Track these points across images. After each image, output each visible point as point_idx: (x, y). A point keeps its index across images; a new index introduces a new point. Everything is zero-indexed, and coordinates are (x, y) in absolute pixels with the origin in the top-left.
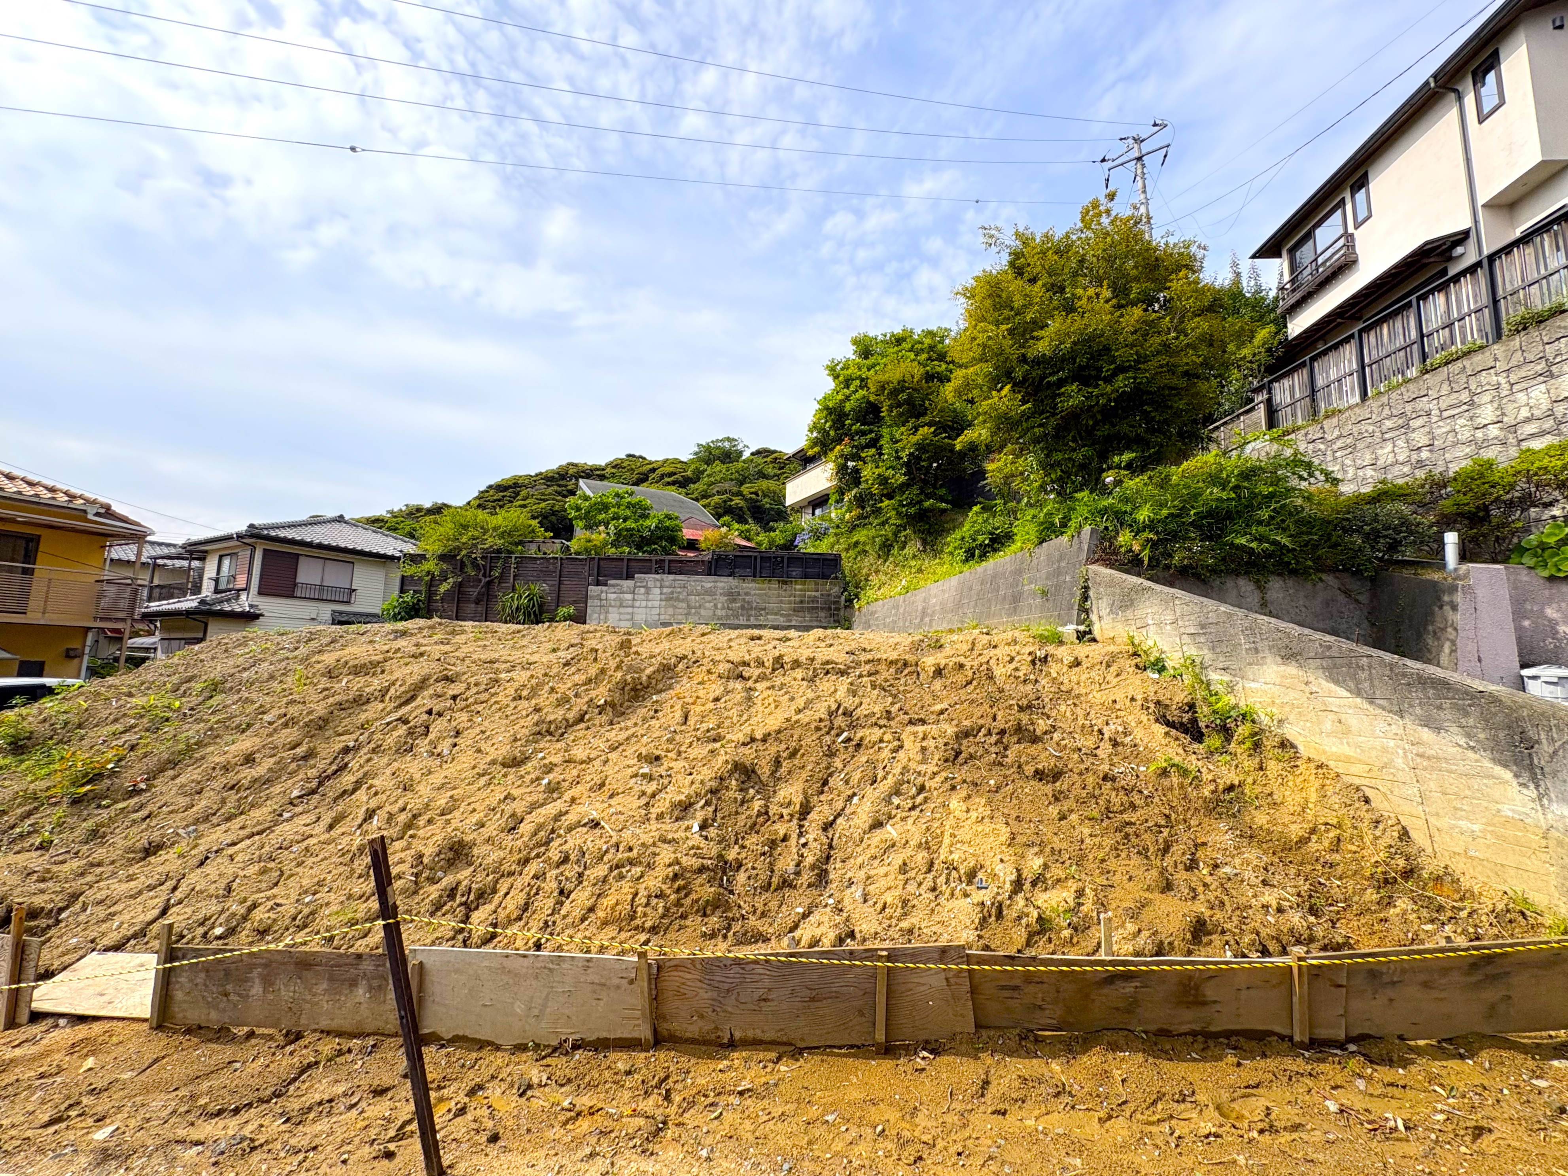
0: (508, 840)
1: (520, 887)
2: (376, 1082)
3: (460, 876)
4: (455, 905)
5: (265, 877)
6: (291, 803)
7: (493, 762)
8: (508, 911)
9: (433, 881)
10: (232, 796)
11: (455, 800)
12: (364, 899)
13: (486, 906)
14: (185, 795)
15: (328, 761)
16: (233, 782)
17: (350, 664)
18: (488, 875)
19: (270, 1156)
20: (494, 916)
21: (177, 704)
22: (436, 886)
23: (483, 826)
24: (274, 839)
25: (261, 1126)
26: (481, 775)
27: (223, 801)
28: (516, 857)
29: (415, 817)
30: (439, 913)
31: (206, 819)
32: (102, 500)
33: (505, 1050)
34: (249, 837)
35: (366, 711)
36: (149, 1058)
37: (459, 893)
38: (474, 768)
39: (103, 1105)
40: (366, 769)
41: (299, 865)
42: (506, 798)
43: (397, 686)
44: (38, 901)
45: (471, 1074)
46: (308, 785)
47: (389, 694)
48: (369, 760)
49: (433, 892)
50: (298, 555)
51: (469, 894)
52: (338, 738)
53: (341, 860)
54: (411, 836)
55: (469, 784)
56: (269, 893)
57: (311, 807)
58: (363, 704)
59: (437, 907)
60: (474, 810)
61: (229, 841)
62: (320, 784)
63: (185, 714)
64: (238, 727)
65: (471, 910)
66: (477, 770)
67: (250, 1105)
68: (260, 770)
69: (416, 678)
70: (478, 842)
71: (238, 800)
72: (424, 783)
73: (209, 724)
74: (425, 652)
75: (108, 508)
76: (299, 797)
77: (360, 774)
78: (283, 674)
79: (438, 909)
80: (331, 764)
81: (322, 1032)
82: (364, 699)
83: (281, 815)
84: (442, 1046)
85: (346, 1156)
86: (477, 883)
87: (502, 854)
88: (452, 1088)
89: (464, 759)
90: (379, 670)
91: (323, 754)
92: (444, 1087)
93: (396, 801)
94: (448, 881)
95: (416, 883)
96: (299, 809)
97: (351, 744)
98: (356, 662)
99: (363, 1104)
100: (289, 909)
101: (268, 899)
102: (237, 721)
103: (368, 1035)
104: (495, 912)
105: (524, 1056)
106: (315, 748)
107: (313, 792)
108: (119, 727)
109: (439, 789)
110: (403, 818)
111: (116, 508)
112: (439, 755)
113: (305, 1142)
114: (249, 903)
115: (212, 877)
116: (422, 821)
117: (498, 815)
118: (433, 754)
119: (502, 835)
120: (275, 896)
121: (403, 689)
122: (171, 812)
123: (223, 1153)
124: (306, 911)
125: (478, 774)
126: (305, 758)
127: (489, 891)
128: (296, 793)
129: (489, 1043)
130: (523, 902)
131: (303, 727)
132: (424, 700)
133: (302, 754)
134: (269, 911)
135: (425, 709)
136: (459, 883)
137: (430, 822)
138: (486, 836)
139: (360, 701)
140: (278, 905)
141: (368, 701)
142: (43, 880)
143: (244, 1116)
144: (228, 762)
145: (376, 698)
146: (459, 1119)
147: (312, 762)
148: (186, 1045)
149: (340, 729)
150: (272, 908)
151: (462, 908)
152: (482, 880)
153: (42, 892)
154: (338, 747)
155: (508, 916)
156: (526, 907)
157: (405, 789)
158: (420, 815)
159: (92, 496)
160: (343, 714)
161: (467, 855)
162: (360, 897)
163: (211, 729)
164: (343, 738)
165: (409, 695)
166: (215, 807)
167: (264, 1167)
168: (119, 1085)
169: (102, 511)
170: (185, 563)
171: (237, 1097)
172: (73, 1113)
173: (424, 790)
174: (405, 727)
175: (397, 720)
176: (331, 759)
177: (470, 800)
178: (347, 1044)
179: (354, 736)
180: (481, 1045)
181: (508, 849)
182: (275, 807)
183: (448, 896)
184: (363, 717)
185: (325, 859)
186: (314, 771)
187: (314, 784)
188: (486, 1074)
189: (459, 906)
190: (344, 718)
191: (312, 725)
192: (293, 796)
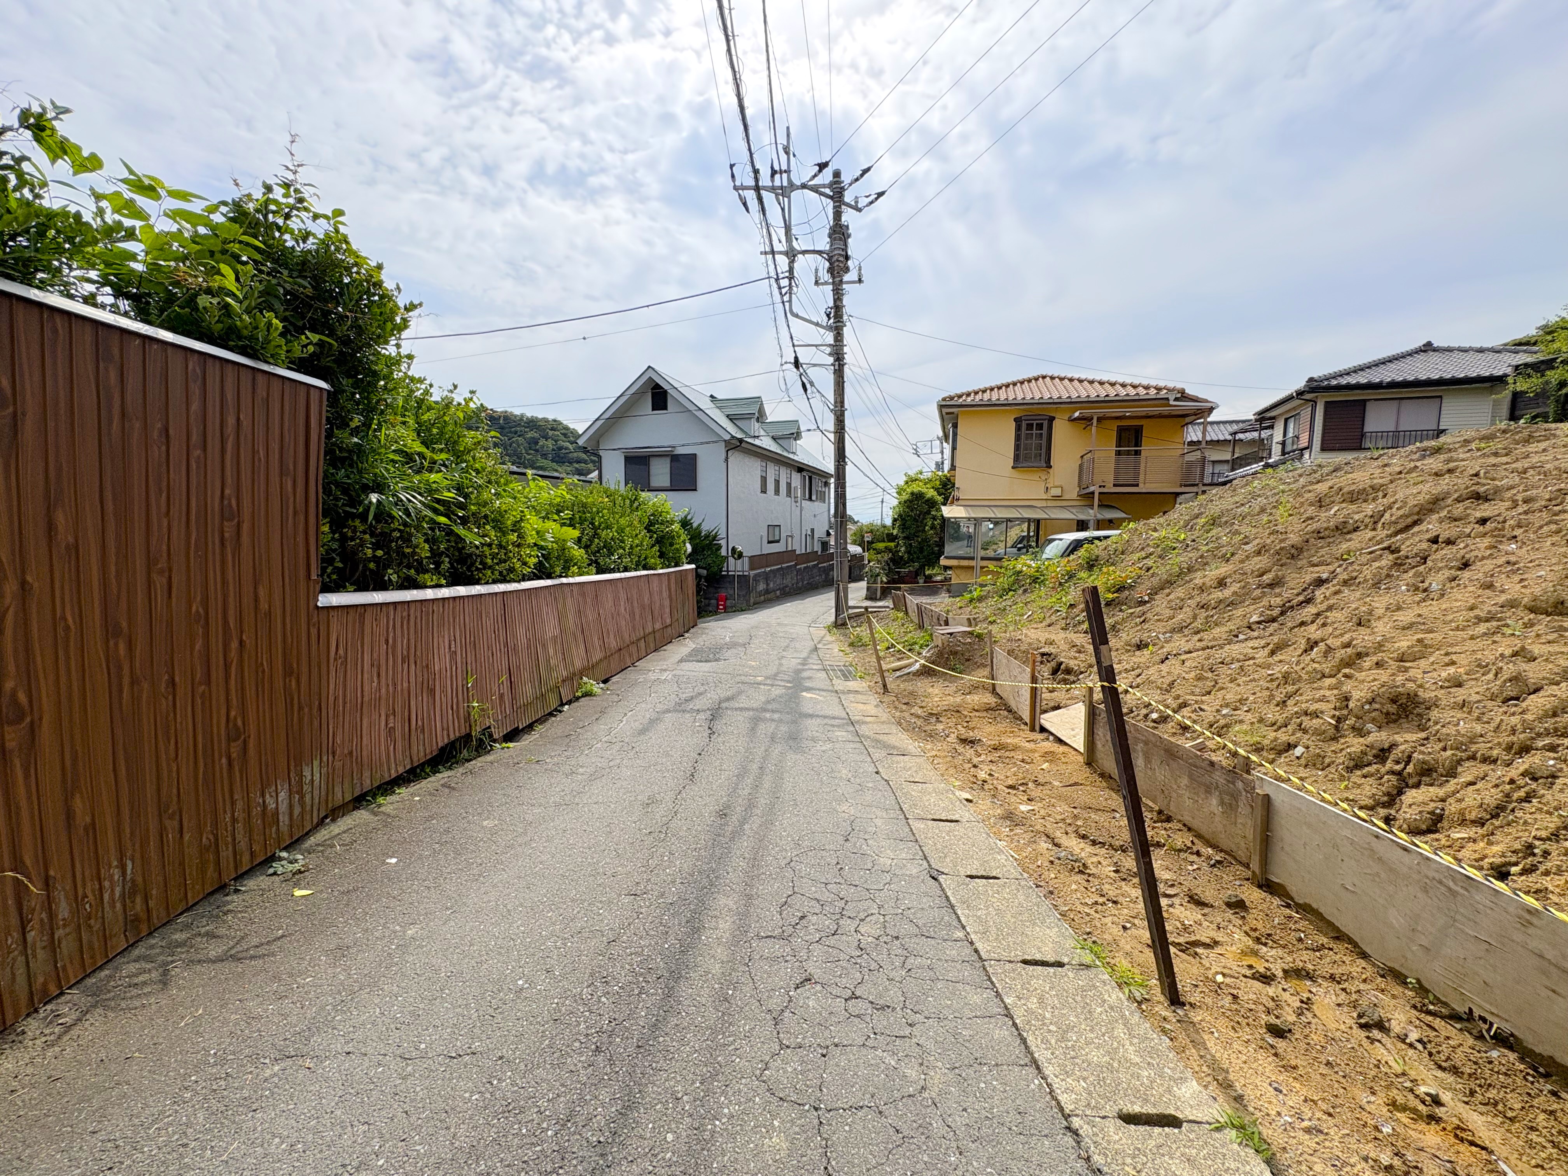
0: (1497, 713)
1: (1495, 781)
2: (1198, 891)
3: (1398, 738)
4: (1383, 770)
5: (1200, 684)
6: (1249, 628)
7: (1512, 604)
8: (1463, 805)
9: (1359, 732)
10: (1203, 614)
11: (1426, 646)
12: (1275, 727)
13: (1431, 789)
14: (1171, 608)
15: (1295, 592)
16: (1204, 602)
17: (1345, 490)
18: (1444, 749)
19: (1085, 884)
20: (1440, 805)
21: (1183, 536)
22: (1361, 740)
23: (1460, 685)
24: (1220, 654)
25: (1100, 863)
26: (1479, 620)
27: (1195, 617)
28: (1505, 739)
29: (1359, 655)
30: (1359, 773)
31: (1181, 630)
32: (1179, 386)
33: (1374, 965)
34: (1203, 649)
35: (1350, 540)
36: (1073, 780)
37: (1392, 757)
38: (1472, 609)
39: (1035, 792)
40: (1331, 602)
41: (1232, 681)
42: (1515, 654)
43: (1394, 510)
44: (1072, 664)
45: (1306, 955)
46: (1269, 612)
47: (1383, 520)
48: (1336, 593)
49: (1355, 745)
50: (1365, 401)
51: (1408, 763)
52: (1311, 569)
53: (1268, 685)
54: (1346, 676)
55: (1457, 629)
56: (1199, 698)
57: (1267, 634)
58: (1349, 533)
59: (1357, 764)
60: (1453, 663)
61: (1186, 649)
62: (1282, 613)
63: (1187, 546)
64: (1224, 556)
65: (1407, 786)
66: (1477, 612)
67: (1104, 844)
68: (1227, 593)
69: (1423, 498)
70: (1443, 703)
71: (1206, 618)
72: (1386, 620)
73: (1200, 553)
74: (1457, 467)
75: (1182, 392)
76: (1259, 623)
77: (1323, 607)
78: (1275, 507)
79: (1358, 767)
80: (1298, 595)
81: (1184, 825)
82: (1350, 527)
83: (1237, 636)
84: (1288, 906)
85: (1128, 925)
86: (1423, 753)
87: (1478, 728)
88: (1273, 952)
89: (1460, 597)
90: (1380, 494)
91: (1291, 584)
92: (1265, 944)
93: (1342, 635)
94: (1379, 737)
95: (1337, 728)
96: (1256, 634)
97: (1325, 576)
98: (1353, 487)
99: (1177, 901)
100: (1209, 715)
101: (1196, 702)
102: (1224, 550)
103: (1221, 851)
104: (1443, 800)
105: (1398, 990)
106: (1283, 577)
107: (1274, 620)
108: (1143, 554)
109: (1404, 628)
110: (1341, 654)
111: (1189, 391)
112: (1425, 590)
113: (1112, 894)
114: (1181, 701)
115: (1163, 673)
116: (1368, 662)
117: (1491, 676)
118: (1417, 589)
119: (1490, 704)
120: (1202, 702)
121: (1401, 512)
122: (1159, 620)
123: (1059, 859)
124: (1222, 722)
125: (1477, 617)
126: (1271, 586)
127: (1441, 770)
128: (1255, 618)
129: (1350, 941)
130: (1493, 803)
131: (1273, 555)
132: (1432, 526)
133: (1268, 581)
134: (1193, 712)
135: (1428, 536)
136: (1393, 746)
137: (1378, 665)
138: (1460, 699)
139: (1343, 530)
140: (1201, 709)
141: (1356, 529)
142: (1080, 652)
143: (1097, 849)
144: (1204, 584)
145: (1366, 526)
146: (1257, 984)
147: (1277, 590)
148: (1098, 783)
149: (1315, 560)
150: (1195, 710)
151: (1394, 778)
152: (1431, 752)
153: (1076, 658)
154: (1308, 578)
155: (1462, 813)
156: (1497, 811)
157: (1359, 624)
158: (1367, 655)
159: (1171, 385)
160: (1321, 543)
161: (1420, 715)
162: (1273, 725)
163: (1202, 557)
164: (1317, 569)
165: (1409, 520)
166: (1188, 621)
167: (1074, 887)
168: (1049, 787)
169: (1179, 395)
170: (1255, 435)
171: (1098, 833)
172: (1021, 788)
173: (1382, 628)
174: (1391, 557)
175: (1383, 549)
176: (1300, 590)
177: (1450, 650)
178: (1199, 846)
179: (1331, 568)
180: (1340, 936)
181: (1493, 725)
182: (1232, 627)
183: (1375, 756)
184: (1344, 546)
185: (1254, 680)
186: (1278, 600)
187: (1276, 612)
188: (1326, 968)
189: (1388, 773)
190: (1322, 547)
191: (1283, 553)
192: (1252, 620)
